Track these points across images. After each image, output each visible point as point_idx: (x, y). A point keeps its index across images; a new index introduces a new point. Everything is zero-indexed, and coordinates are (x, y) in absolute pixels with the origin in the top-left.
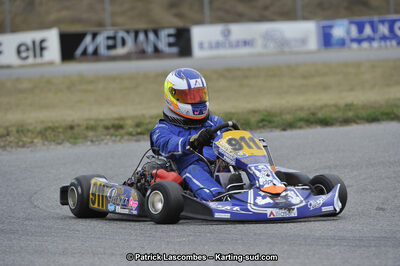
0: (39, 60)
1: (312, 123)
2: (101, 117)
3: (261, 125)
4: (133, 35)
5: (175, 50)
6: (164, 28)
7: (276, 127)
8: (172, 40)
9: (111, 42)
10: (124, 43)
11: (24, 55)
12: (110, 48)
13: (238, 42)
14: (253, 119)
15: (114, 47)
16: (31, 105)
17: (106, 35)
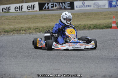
0: (33, 10)
1: (107, 27)
2: (51, 25)
3: (94, 28)
4: (58, 3)
5: (70, 8)
6: (66, 2)
7: (98, 29)
8: (69, 5)
9: (52, 6)
10: (56, 6)
11: (29, 9)
12: (52, 7)
13: (86, 6)
14: (92, 27)
15: (53, 7)
16: (31, 22)
17: (51, 3)
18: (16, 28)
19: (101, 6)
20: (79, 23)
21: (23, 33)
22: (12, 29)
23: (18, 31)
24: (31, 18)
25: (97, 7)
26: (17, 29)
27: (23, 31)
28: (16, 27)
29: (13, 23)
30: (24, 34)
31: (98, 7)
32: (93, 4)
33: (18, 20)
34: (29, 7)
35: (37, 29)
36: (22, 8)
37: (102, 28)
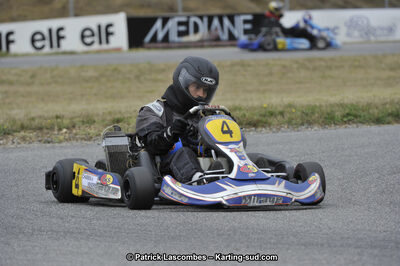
0: (104, 46)
3: (345, 119)
4: (206, 20)
6: (239, 14)
7: (362, 123)
8: (248, 26)
9: (183, 28)
10: (196, 29)
11: (88, 40)
12: (181, 34)
14: (338, 114)
15: (186, 33)
16: (95, 95)
17: (177, 20)
18: (33, 119)
19: (378, 32)
20: (287, 99)
21: (62, 137)
22: (19, 123)
23: (41, 129)
24: (97, 79)
25: (361, 36)
26: (36, 123)
27: (60, 129)
28: (33, 115)
29: (23, 96)
30: (64, 144)
31: (366, 34)
32: (346, 24)
33: (42, 84)
34: (88, 33)
35: (118, 121)
36: (59, 38)
37: (378, 121)
